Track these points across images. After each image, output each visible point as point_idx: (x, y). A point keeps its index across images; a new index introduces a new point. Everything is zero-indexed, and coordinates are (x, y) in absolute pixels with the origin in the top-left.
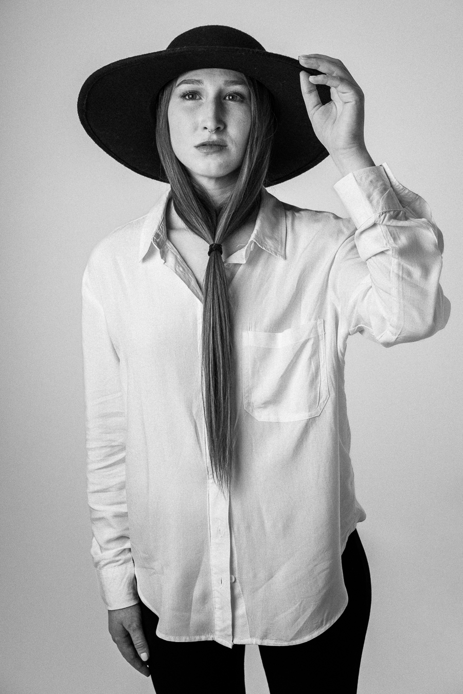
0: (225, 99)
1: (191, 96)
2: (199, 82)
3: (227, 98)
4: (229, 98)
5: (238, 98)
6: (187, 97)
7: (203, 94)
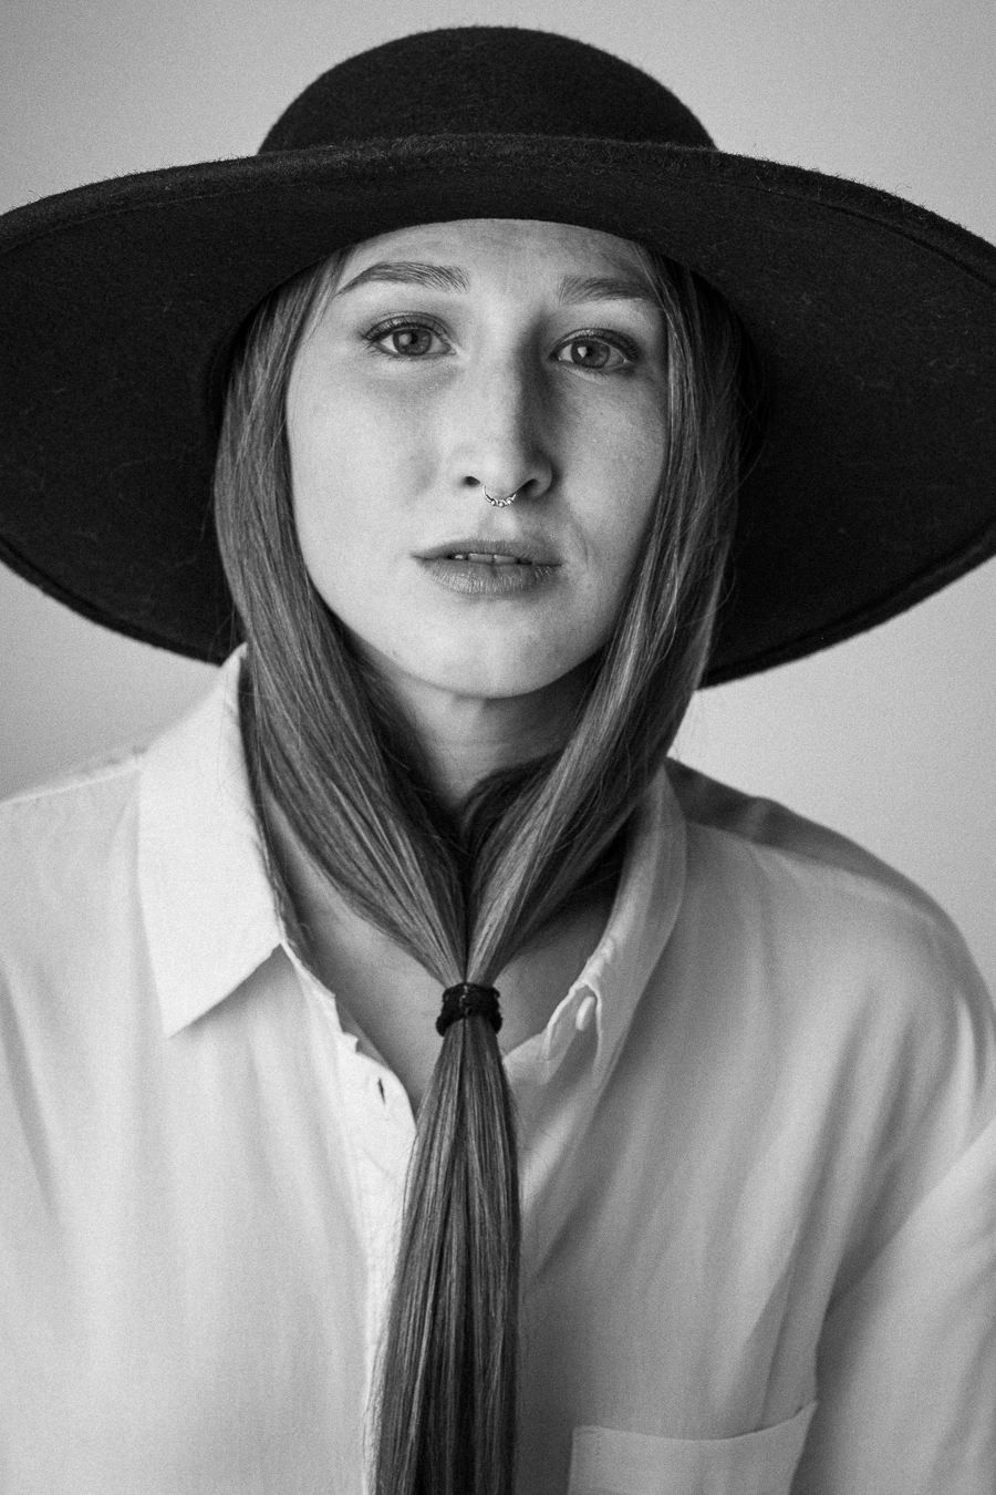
0: (555, 356)
1: (404, 339)
2: (447, 275)
3: (566, 354)
4: (574, 353)
5: (615, 353)
6: (389, 343)
7: (458, 330)
